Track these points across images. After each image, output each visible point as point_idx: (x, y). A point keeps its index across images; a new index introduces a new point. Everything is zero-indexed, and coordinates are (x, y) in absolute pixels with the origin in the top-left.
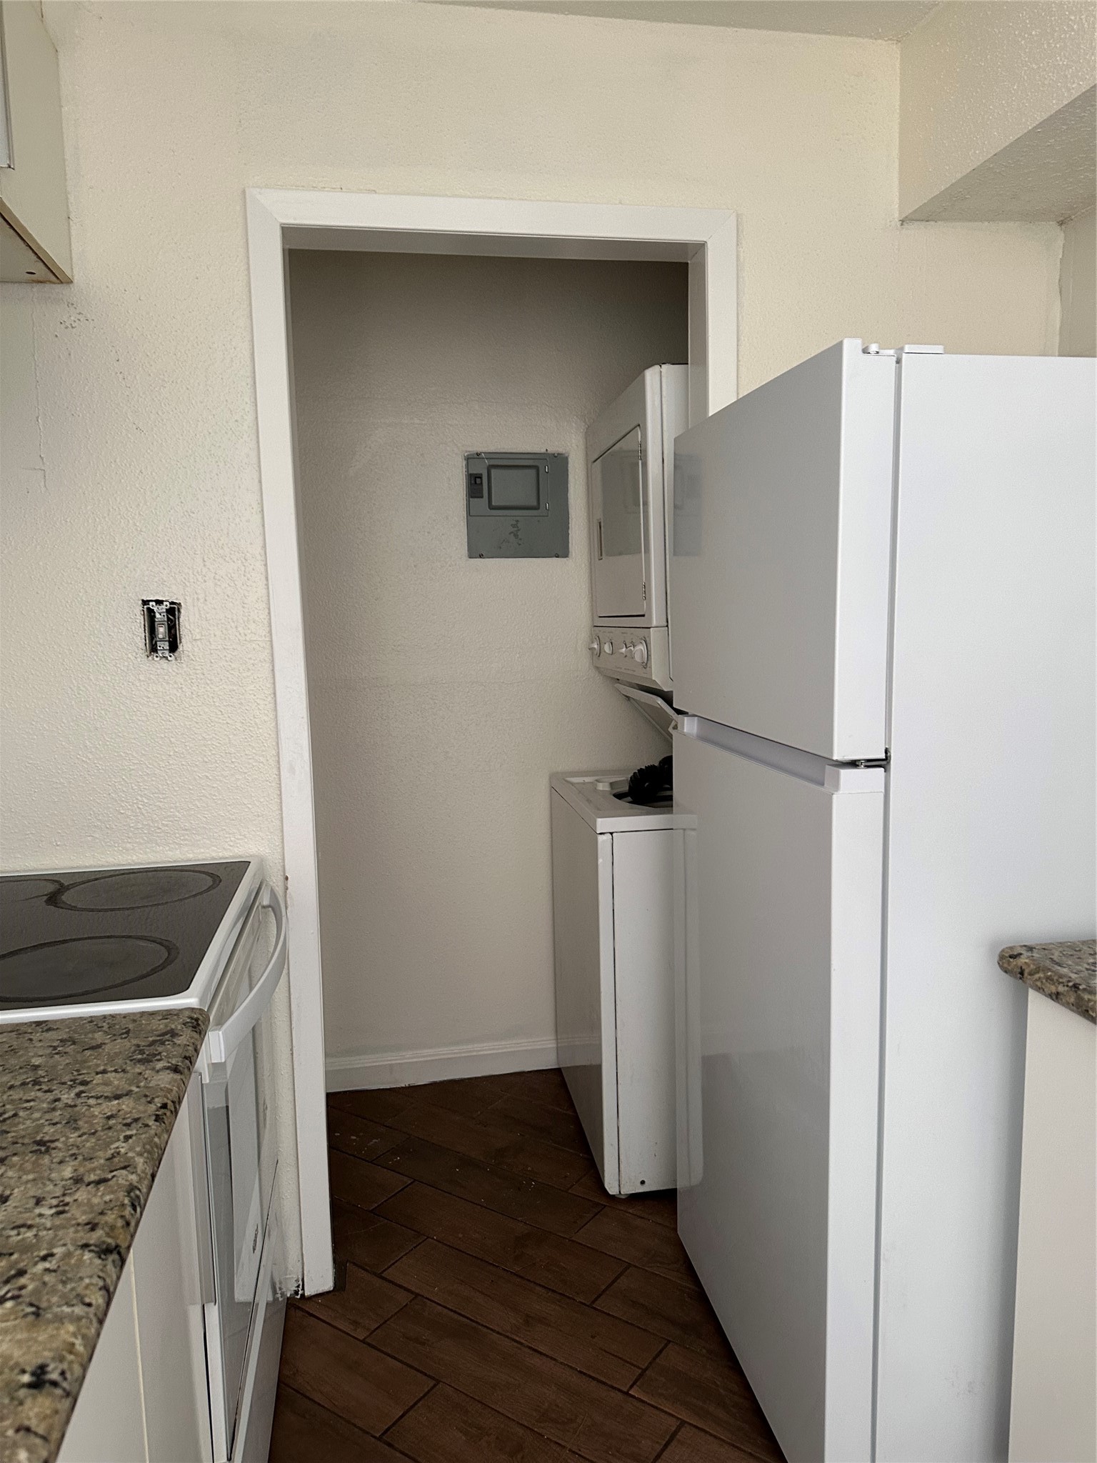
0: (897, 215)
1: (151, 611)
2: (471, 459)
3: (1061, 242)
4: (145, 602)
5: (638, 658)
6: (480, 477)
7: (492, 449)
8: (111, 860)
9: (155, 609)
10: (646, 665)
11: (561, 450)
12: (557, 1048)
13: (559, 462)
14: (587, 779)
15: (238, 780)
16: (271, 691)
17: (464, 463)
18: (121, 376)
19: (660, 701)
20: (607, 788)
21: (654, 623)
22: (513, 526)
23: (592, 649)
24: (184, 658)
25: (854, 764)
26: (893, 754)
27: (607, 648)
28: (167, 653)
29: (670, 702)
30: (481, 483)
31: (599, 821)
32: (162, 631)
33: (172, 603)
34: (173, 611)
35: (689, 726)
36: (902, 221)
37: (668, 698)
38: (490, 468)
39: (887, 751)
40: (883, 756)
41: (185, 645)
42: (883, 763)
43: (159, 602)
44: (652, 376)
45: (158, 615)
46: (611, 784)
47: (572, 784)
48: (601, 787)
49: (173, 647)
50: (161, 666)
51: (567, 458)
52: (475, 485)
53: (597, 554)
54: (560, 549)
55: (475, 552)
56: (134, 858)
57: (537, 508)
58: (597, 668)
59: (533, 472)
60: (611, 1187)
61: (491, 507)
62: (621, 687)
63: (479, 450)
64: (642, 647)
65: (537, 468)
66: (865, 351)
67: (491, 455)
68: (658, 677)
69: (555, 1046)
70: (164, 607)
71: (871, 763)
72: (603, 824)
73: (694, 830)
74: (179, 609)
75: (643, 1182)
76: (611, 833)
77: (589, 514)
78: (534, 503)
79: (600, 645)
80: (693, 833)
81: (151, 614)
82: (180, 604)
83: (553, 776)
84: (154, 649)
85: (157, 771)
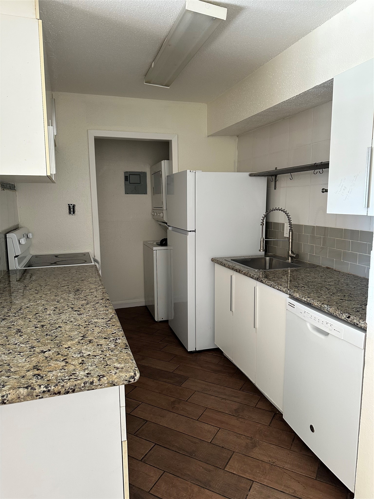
0: (207, 135)
1: (70, 206)
2: (125, 173)
3: (237, 140)
4: (69, 204)
5: (161, 216)
6: (128, 177)
7: (130, 171)
8: (62, 252)
9: (71, 206)
10: (163, 217)
11: (145, 171)
12: (145, 301)
13: (145, 174)
14: (152, 242)
15: (85, 238)
16: (92, 221)
17: (124, 174)
18: (65, 163)
19: (166, 224)
20: (156, 244)
21: (164, 209)
22: (135, 187)
23: (152, 214)
24: (76, 215)
25: (191, 231)
26: (196, 230)
27: (155, 214)
28: (73, 214)
29: (167, 224)
30: (128, 178)
31: (154, 248)
32: (72, 210)
33: (74, 205)
34: (74, 206)
35: (170, 228)
36: (208, 136)
37: (166, 223)
38: (130, 175)
39: (195, 229)
40: (195, 230)
41: (76, 212)
42: (195, 231)
43: (71, 204)
44: (163, 162)
45: (71, 207)
46: (157, 243)
47: (148, 243)
48: (154, 243)
49: (74, 213)
50: (71, 216)
51: (146, 173)
52: (126, 178)
53: (153, 193)
54: (146, 193)
55: (126, 193)
56: (66, 252)
57: (140, 183)
58: (153, 218)
59: (139, 176)
60: (156, 320)
61: (130, 183)
62: (158, 222)
63: (127, 171)
64: (162, 214)
65: (140, 175)
66: (190, 171)
67: (130, 172)
68: (165, 220)
69: (144, 301)
70: (72, 205)
71: (193, 231)
72: (155, 248)
73: (172, 249)
74: (75, 206)
75: (162, 319)
76: (156, 250)
77: (151, 185)
78: (139, 183)
79: (154, 213)
80: (172, 250)
81: (70, 207)
82: (75, 205)
83: (144, 242)
84: (70, 213)
85: (71, 236)
